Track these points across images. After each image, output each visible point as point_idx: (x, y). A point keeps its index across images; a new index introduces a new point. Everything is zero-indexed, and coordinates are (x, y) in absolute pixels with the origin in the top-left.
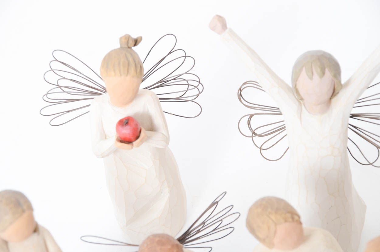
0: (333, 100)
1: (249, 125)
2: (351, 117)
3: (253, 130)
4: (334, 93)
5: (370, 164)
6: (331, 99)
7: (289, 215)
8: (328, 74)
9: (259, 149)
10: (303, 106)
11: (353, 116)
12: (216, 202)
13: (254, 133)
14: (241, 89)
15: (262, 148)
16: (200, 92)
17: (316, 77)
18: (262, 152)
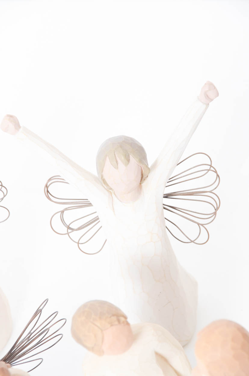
0: (143, 184)
1: (62, 220)
2: (164, 197)
3: (68, 225)
4: (143, 178)
5: (192, 241)
6: (140, 184)
7: (114, 318)
8: (133, 160)
9: (77, 244)
10: (113, 195)
11: (166, 196)
12: (40, 310)
13: (69, 228)
14: (48, 186)
15: (80, 242)
16: (5, 195)
17: (121, 165)
18: (80, 247)
